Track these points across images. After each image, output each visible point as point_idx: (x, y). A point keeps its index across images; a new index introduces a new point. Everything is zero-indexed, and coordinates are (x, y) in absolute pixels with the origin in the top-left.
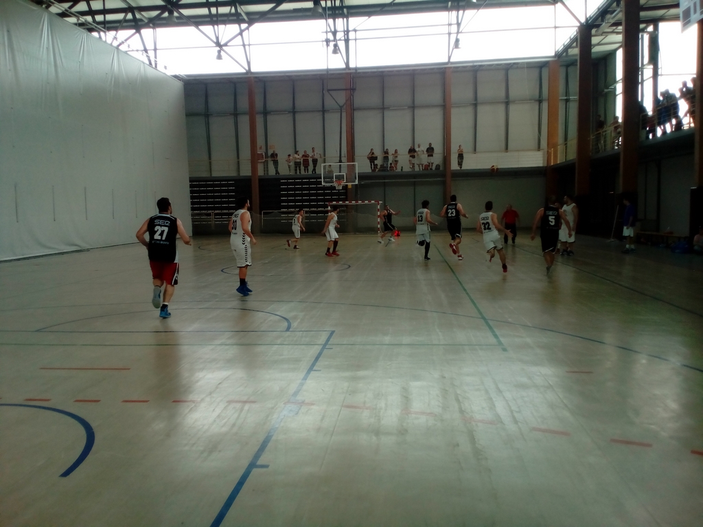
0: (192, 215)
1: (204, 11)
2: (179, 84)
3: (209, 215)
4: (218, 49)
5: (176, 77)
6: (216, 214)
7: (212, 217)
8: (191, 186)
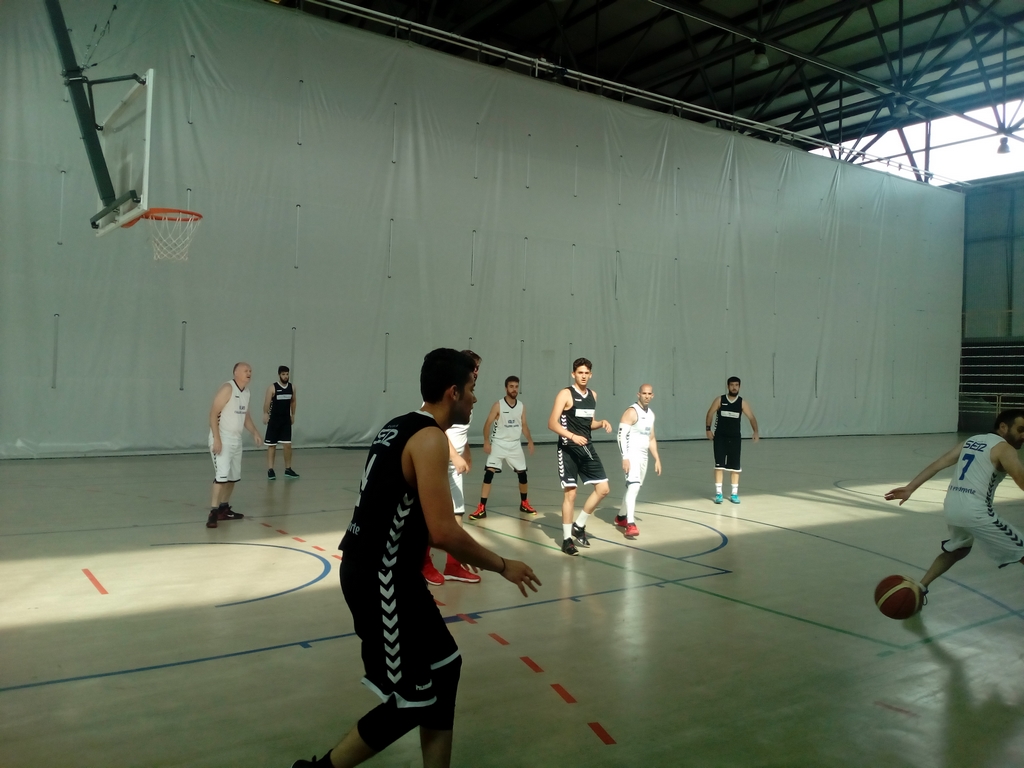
0: (961, 398)
1: (979, 87)
2: (958, 198)
3: (993, 399)
4: (1003, 136)
5: (950, 187)
6: (1004, 399)
7: (999, 403)
8: (964, 352)
